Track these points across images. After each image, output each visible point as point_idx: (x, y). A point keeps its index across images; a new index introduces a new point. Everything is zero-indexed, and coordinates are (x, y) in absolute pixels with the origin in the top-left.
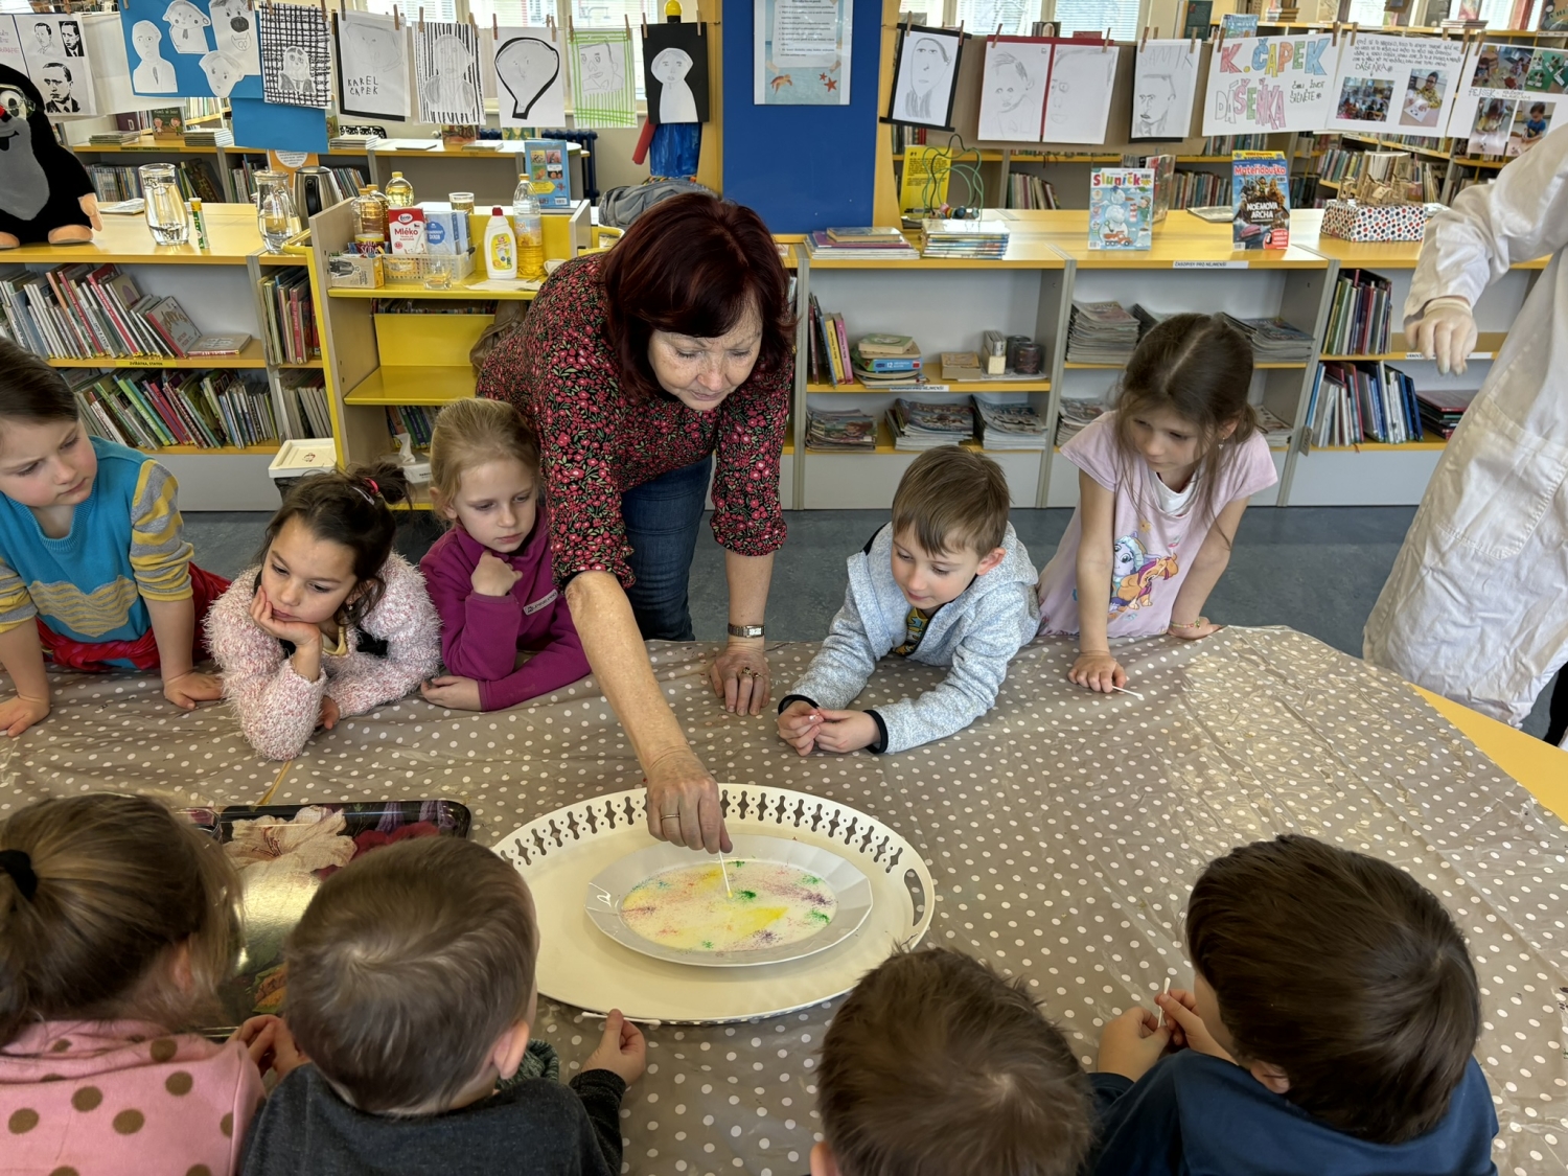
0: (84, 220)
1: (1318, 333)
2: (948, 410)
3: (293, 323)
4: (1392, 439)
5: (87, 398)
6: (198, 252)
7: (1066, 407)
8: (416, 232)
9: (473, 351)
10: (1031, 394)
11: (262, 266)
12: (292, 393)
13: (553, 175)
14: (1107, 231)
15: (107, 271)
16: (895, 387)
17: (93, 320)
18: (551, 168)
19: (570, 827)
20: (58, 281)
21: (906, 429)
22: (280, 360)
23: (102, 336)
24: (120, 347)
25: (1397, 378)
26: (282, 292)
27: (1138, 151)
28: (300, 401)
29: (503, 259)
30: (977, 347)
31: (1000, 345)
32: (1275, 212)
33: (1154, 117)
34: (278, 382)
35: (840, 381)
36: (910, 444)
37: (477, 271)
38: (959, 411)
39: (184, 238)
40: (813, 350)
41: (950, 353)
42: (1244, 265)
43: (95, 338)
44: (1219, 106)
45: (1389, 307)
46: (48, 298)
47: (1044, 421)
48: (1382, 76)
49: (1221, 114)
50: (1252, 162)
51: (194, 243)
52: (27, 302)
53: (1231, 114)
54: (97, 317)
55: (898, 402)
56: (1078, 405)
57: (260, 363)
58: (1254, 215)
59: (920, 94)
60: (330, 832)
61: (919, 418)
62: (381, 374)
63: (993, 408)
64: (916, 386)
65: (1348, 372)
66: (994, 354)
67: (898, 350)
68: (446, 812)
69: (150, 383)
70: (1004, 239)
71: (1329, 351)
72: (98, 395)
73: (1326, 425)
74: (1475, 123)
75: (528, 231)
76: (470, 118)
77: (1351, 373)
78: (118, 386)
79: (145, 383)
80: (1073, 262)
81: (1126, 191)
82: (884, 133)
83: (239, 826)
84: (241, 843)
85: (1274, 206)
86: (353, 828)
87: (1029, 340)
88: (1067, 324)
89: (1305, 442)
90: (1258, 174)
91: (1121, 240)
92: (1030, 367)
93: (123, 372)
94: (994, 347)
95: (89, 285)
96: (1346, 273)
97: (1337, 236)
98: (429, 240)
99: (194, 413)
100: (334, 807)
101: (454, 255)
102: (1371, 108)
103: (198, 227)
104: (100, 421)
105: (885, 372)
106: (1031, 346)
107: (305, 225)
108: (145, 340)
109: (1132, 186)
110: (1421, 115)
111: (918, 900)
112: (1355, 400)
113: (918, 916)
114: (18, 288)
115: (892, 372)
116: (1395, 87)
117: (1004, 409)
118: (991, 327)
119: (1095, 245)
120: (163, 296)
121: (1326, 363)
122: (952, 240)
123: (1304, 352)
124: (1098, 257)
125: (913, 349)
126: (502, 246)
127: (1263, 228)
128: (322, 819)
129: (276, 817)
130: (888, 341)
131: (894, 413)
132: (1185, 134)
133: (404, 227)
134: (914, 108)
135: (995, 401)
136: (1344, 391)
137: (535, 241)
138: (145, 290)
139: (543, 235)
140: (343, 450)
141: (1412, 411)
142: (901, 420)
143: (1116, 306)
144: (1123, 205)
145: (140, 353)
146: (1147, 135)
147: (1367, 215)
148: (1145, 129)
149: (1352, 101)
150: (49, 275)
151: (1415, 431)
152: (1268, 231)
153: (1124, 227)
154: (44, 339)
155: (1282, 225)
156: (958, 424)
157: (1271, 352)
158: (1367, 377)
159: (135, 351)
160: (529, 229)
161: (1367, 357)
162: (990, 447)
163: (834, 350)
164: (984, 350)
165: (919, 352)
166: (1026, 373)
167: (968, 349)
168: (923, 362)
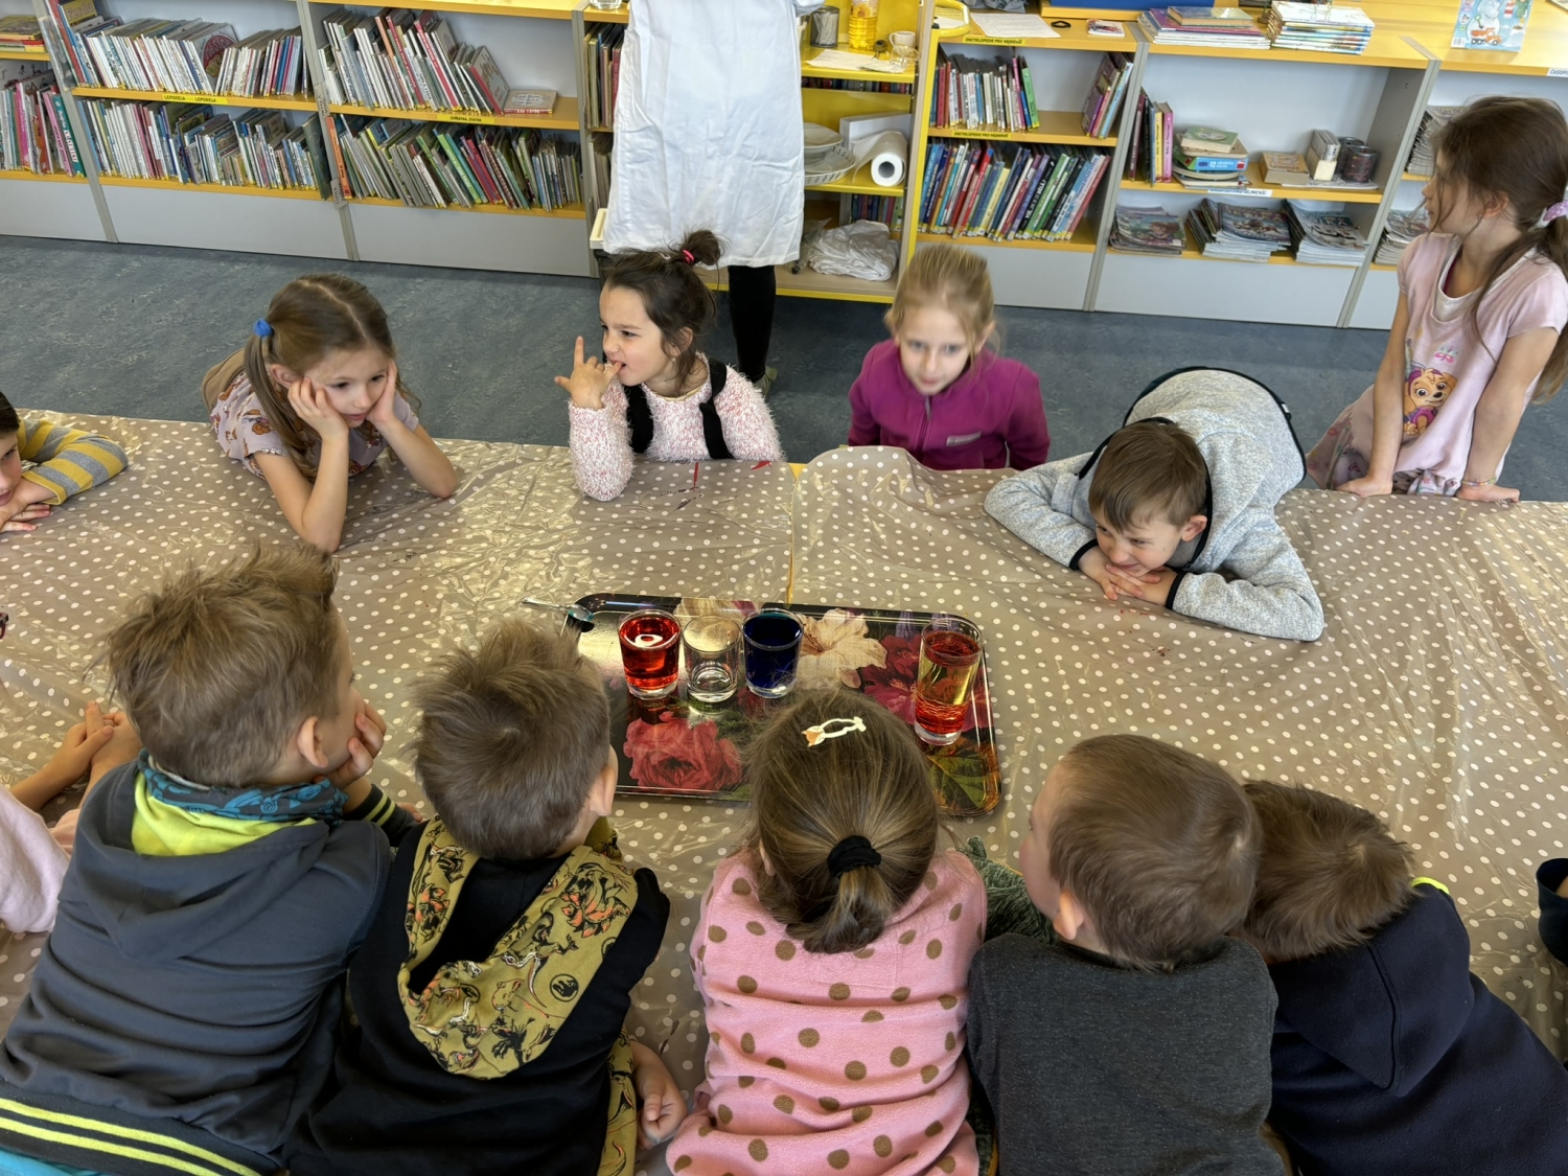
2: (1260, 215)
5: (409, 151)
7: (1390, 221)
10: (1348, 204)
11: (586, 23)
12: (604, 158)
14: (1475, 27)
15: (432, 19)
16: (1213, 188)
17: (418, 71)
20: (386, 27)
21: (1219, 235)
22: (596, 124)
23: (424, 88)
24: (441, 100)
26: (606, 52)
30: (1301, 150)
31: (1334, 148)
34: (591, 146)
35: (1158, 179)
36: (1220, 250)
38: (1271, 217)
40: (1135, 144)
41: (1273, 153)
43: (417, 89)
46: (375, 44)
47: (1366, 236)
52: (356, 46)
54: (421, 66)
55: (1205, 202)
56: (1401, 219)
57: (573, 126)
61: (1230, 222)
63: (1309, 215)
64: (1238, 188)
66: (1324, 159)
67: (1226, 149)
69: (467, 139)
70: (1366, 33)
72: (419, 148)
75: (866, 2)
78: (437, 142)
79: (463, 139)
80: (1437, 62)
86: (876, 632)
87: (1362, 143)
88: (1416, 131)
91: (1489, 38)
92: (1361, 175)
93: (443, 126)
94: (1327, 150)
95: (415, 31)
99: (508, 173)
104: (420, 175)
105: (1206, 172)
106: (1365, 151)
108: (465, 93)
114: (349, 31)
115: (1213, 172)
117: (1320, 218)
118: (1320, 127)
119: (1459, 42)
120: (477, 47)
122: (1307, 29)
124: (1460, 58)
125: (1238, 148)
128: (846, 622)
130: (1213, 137)
131: (1200, 214)
135: (1309, 208)
138: (459, 41)
139: (878, 5)
142: (1211, 224)
145: (459, 108)
150: (378, 19)
153: (1496, 24)
154: (370, 87)
156: (1272, 232)
159: (455, 105)
162: (1303, 259)
163: (1157, 145)
164: (1311, 152)
165: (1243, 151)
166: (1355, 181)
167: (1291, 149)
168: (1245, 163)
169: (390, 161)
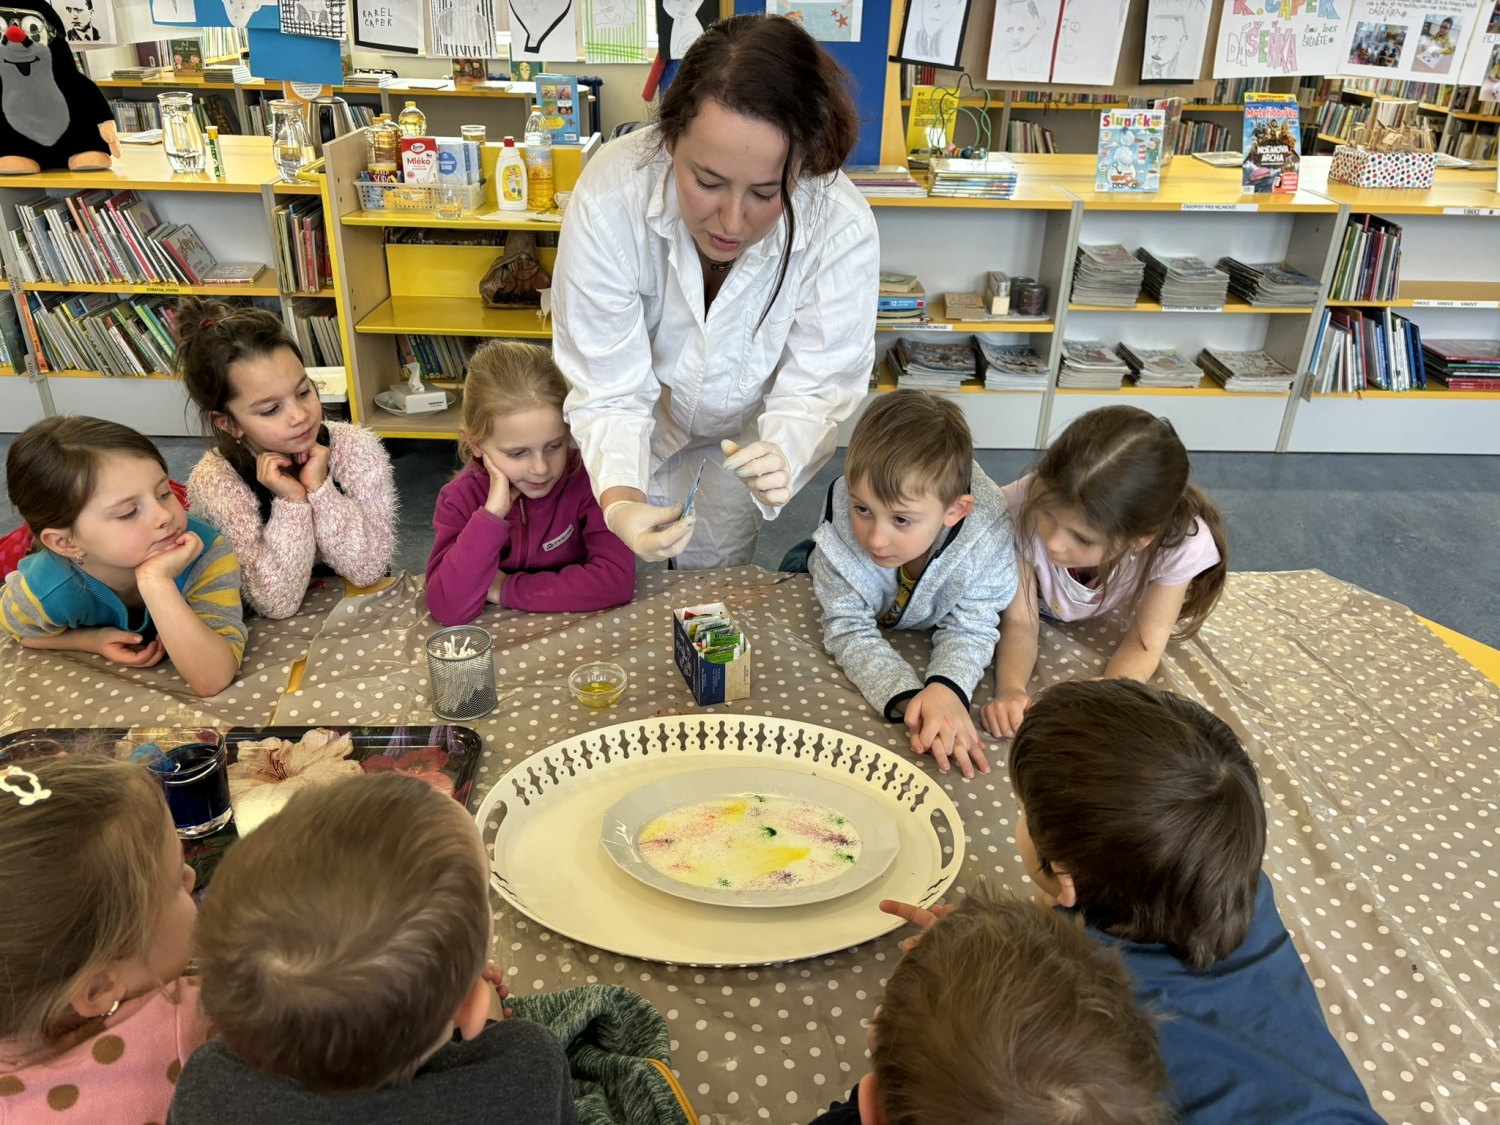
0: (103, 147)
1: (1326, 278)
2: (950, 350)
3: (306, 252)
4: (1395, 386)
5: (105, 323)
6: (214, 180)
7: (1068, 349)
8: (428, 162)
9: (483, 283)
10: (1033, 335)
11: (277, 195)
12: (304, 321)
13: (563, 111)
14: (1115, 173)
15: (125, 198)
16: (899, 325)
17: (112, 246)
18: (561, 104)
19: (583, 756)
20: (77, 206)
21: (909, 368)
22: (293, 288)
23: (119, 261)
24: (138, 273)
25: (1403, 326)
26: (296, 221)
27: (1146, 93)
28: (312, 330)
29: (514, 190)
30: (981, 289)
31: (1005, 286)
32: (1286, 155)
33: (1165, 58)
34: (290, 310)
36: (912, 382)
37: (488, 202)
38: (961, 352)
39: (201, 167)
41: (953, 293)
42: (1254, 208)
43: (113, 264)
44: (1230, 48)
45: (1398, 253)
46: (67, 223)
47: (1046, 363)
48: (1395, 21)
49: (1233, 56)
50: (1264, 104)
51: (211, 171)
52: (47, 227)
53: (1242, 57)
54: (115, 243)
55: (900, 341)
56: (1080, 347)
57: (274, 292)
58: (1264, 159)
59: (931, 32)
60: (337, 755)
61: (922, 357)
62: (391, 304)
63: (995, 349)
64: (920, 325)
65: (1355, 318)
66: (998, 295)
67: (904, 289)
68: (456, 737)
69: (166, 309)
70: (1012, 180)
71: (1336, 297)
72: (116, 322)
73: (1330, 371)
74: (1488, 71)
75: (539, 163)
76: (483, 52)
77: (1357, 320)
78: (135, 312)
79: (162, 310)
80: (1080, 203)
81: (1135, 132)
82: (893, 71)
83: (245, 747)
84: (246, 765)
85: (1284, 149)
86: (358, 753)
87: (1032, 281)
88: (1072, 265)
89: (1308, 388)
90: (1270, 117)
91: (1128, 182)
92: (1034, 308)
93: (140, 298)
94: (999, 287)
95: (107, 210)
96: (1356, 218)
97: (1346, 182)
98: (441, 171)
100: (341, 730)
101: (465, 186)
102: (1383, 53)
103: (215, 155)
104: (118, 346)
105: (889, 310)
106: (1034, 287)
107: (319, 153)
108: (162, 266)
109: (1142, 127)
110: (1434, 62)
111: (946, 840)
112: (1360, 346)
113: (947, 859)
114: (38, 213)
115: (896, 310)
116: (1408, 32)
117: (1006, 350)
118: (994, 268)
119: (1102, 187)
120: (180, 224)
121: (1333, 309)
122: (959, 179)
123: (1311, 297)
124: (1105, 199)
125: (918, 288)
126: (513, 177)
127: (1273, 172)
128: (329, 743)
129: (283, 739)
130: (892, 279)
131: (895, 352)
132: (1196, 76)
133: (417, 157)
134: (924, 46)
135: (997, 341)
136: (1349, 337)
137: (545, 173)
138: (163, 219)
139: (554, 168)
140: (354, 378)
141: (1416, 359)
142: (903, 360)
143: (1120, 249)
144: (1132, 147)
145: (157, 279)
146: (1157, 77)
147: (1377, 160)
148: (1155, 71)
149: (1364, 46)
150: (69, 200)
151: (1419, 378)
152: (1278, 174)
153: (1132, 170)
154: (63, 264)
155: (1292, 169)
156: (960, 364)
157: (1277, 297)
158: (1373, 323)
159: (152, 277)
160: (540, 161)
161: (1374, 303)
162: (992, 387)
164: (989, 291)
165: (923, 291)
166: (1029, 313)
167: (971, 289)
168: (927, 301)
169: (84, 333)
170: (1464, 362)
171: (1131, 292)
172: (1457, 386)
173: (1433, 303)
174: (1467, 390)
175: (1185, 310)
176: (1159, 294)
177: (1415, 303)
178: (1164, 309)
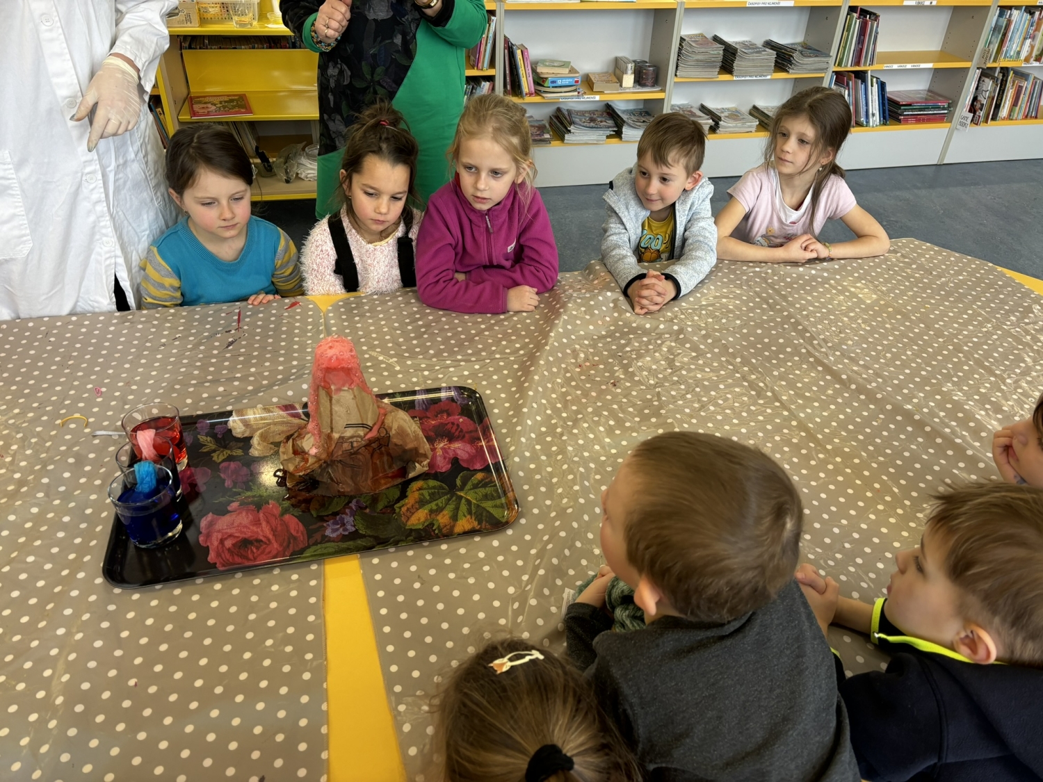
1: (833, 52)
2: (595, 114)
4: (871, 124)
10: (646, 101)
16: (561, 98)
21: (572, 128)
25: (877, 83)
30: (611, 70)
31: (630, 66)
35: (526, 94)
36: (574, 138)
38: (602, 115)
40: (508, 72)
41: (594, 74)
42: (791, 4)
45: (877, 33)
55: (559, 110)
61: (577, 120)
63: (624, 112)
64: (578, 97)
65: (850, 79)
66: (626, 73)
67: (566, 71)
68: (460, 393)
71: (840, 65)
80: (682, 3)
87: (647, 62)
88: (677, 49)
92: (650, 82)
94: (627, 68)
96: (852, 9)
105: (556, 87)
106: (649, 66)
115: (560, 87)
117: (631, 113)
118: (620, 54)
121: (837, 73)
123: (824, 66)
125: (573, 71)
130: (556, 64)
131: (557, 117)
135: (623, 107)
141: (883, 105)
142: (565, 122)
143: (703, 36)
151: (884, 118)
156: (604, 123)
157: (805, 67)
158: (860, 81)
161: (862, 68)
162: (626, 139)
163: (522, 71)
164: (617, 71)
165: (576, 72)
166: (647, 86)
167: (605, 70)
168: (580, 80)
170: (910, 105)
171: (714, 67)
172: (906, 122)
173: (895, 66)
174: (912, 124)
175: (748, 78)
176: (732, 67)
177: (885, 67)
178: (735, 78)
